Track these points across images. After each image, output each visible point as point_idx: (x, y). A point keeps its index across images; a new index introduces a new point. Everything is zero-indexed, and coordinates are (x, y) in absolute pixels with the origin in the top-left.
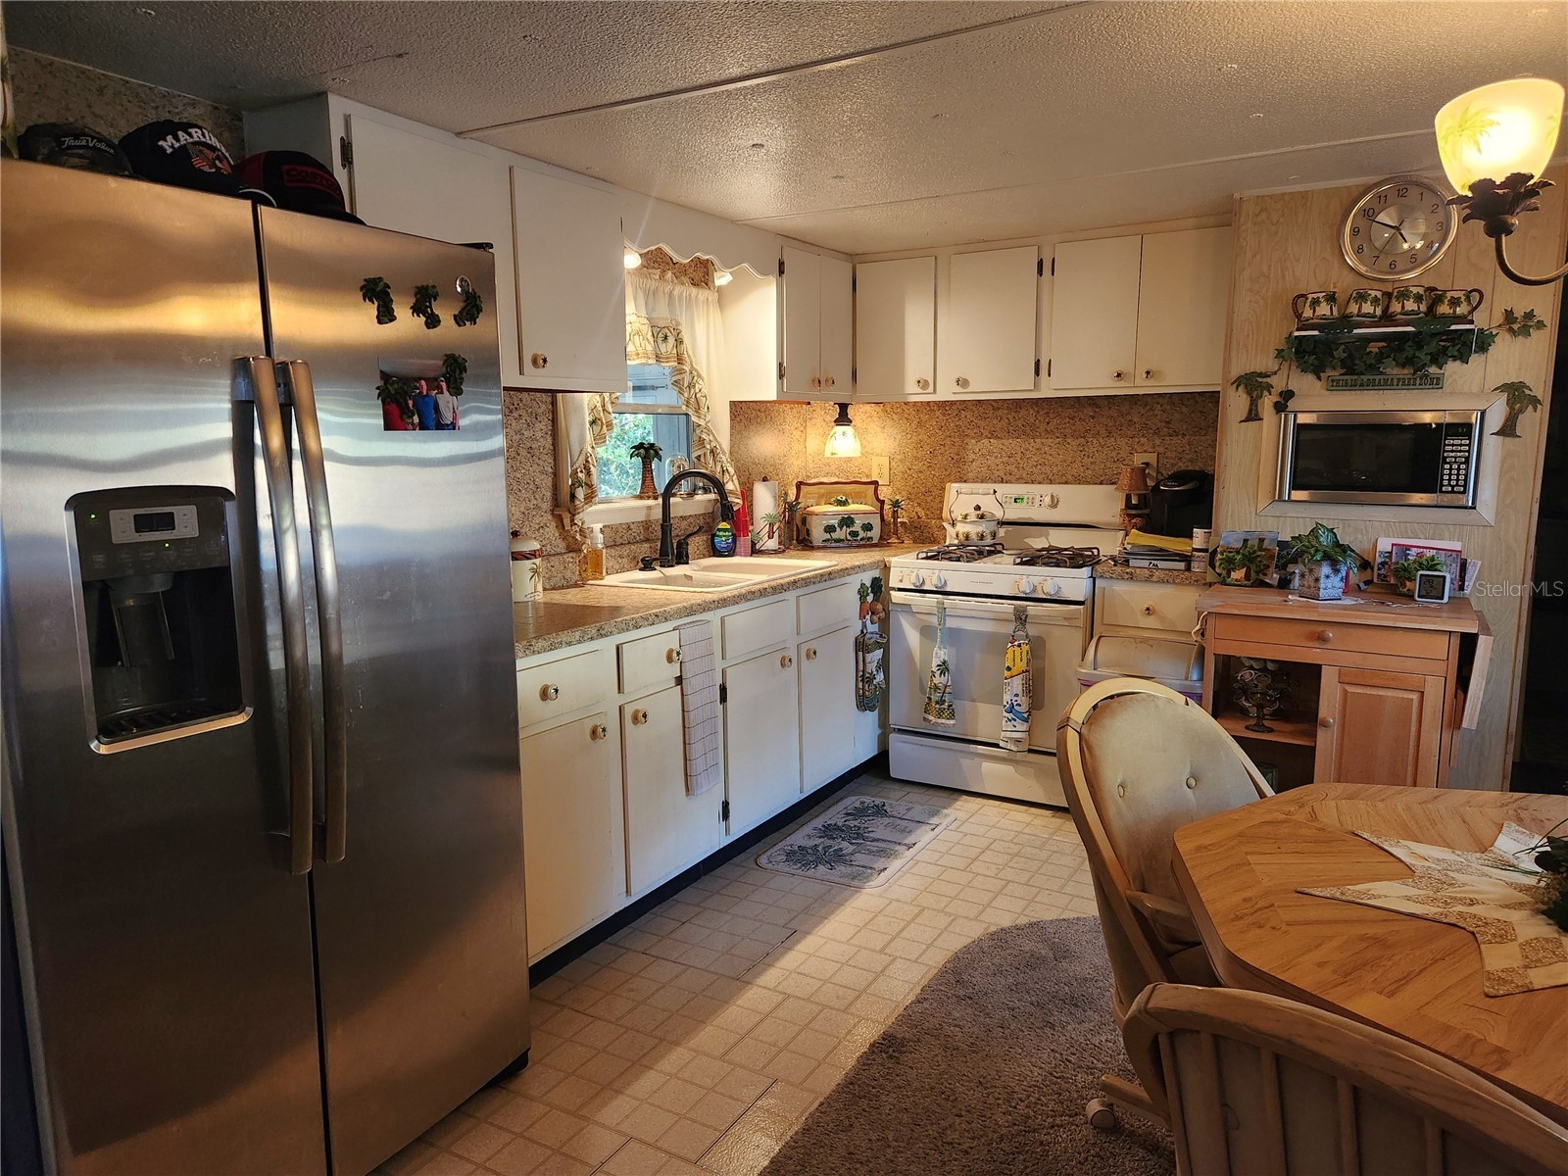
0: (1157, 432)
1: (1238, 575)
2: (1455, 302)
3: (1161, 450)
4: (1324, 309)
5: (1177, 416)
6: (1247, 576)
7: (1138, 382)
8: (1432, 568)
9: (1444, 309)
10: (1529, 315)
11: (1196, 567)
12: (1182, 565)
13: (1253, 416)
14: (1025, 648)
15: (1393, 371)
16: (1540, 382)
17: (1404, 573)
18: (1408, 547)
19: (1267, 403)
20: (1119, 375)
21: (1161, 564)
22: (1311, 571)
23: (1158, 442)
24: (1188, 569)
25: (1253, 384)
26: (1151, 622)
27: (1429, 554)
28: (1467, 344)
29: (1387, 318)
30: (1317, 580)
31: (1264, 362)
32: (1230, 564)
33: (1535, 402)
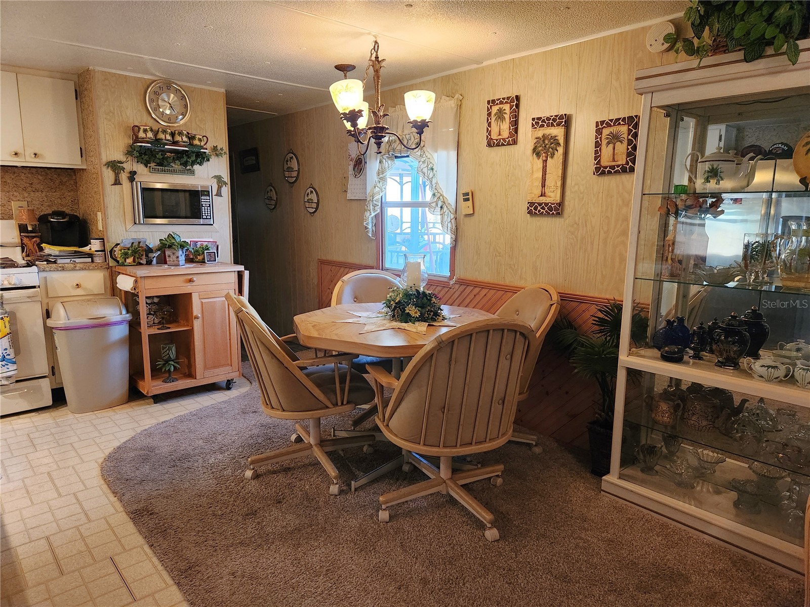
0: (25, 189)
1: (130, 260)
2: (200, 140)
3: (29, 200)
4: (150, 135)
5: (35, 181)
6: (134, 261)
7: (28, 159)
8: (208, 249)
9: (196, 142)
10: (222, 149)
11: (98, 260)
12: (90, 260)
13: (117, 182)
14: (7, 320)
15: (176, 166)
16: (226, 177)
17: (197, 253)
18: (197, 242)
19: (124, 177)
20: (16, 154)
21: (78, 260)
22: (173, 254)
23: (26, 195)
24: (92, 261)
25: (115, 166)
26: (79, 292)
27: (205, 244)
28: (201, 157)
29: (175, 143)
30: (178, 257)
31: (118, 156)
32: (126, 256)
33: (226, 184)
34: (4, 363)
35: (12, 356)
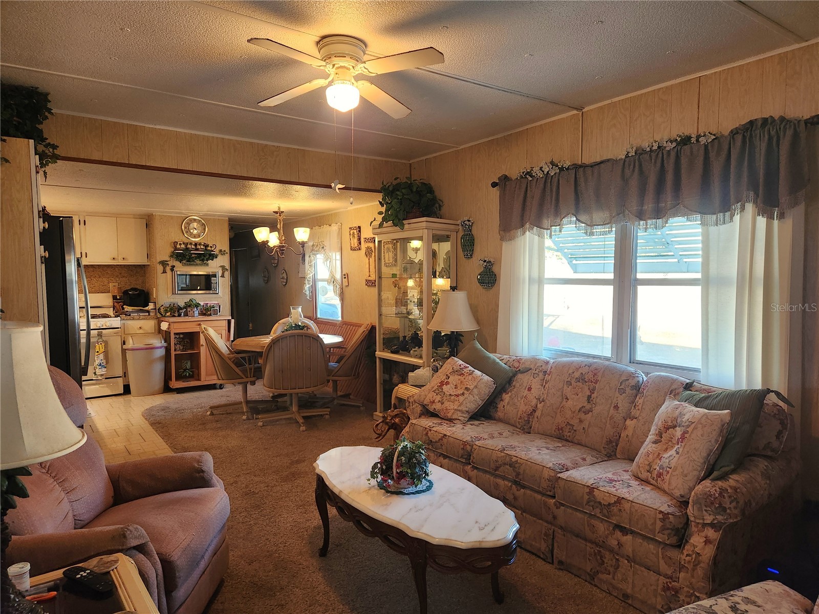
0: (117, 276)
1: (168, 314)
2: (211, 247)
3: (119, 282)
4: (183, 246)
5: (123, 271)
6: (171, 314)
7: (120, 261)
8: (214, 308)
9: (209, 248)
10: (225, 251)
11: (152, 314)
12: (148, 314)
13: (164, 272)
14: (103, 344)
15: (198, 262)
16: (228, 266)
17: (207, 310)
18: (208, 304)
19: (168, 269)
20: (114, 259)
21: (141, 314)
22: (192, 310)
23: (117, 279)
24: (149, 315)
25: (164, 263)
26: (141, 331)
27: (212, 305)
28: (212, 257)
29: (197, 250)
30: (194, 312)
31: (166, 258)
32: (166, 311)
33: (227, 270)
34: (100, 367)
35: (105, 363)
